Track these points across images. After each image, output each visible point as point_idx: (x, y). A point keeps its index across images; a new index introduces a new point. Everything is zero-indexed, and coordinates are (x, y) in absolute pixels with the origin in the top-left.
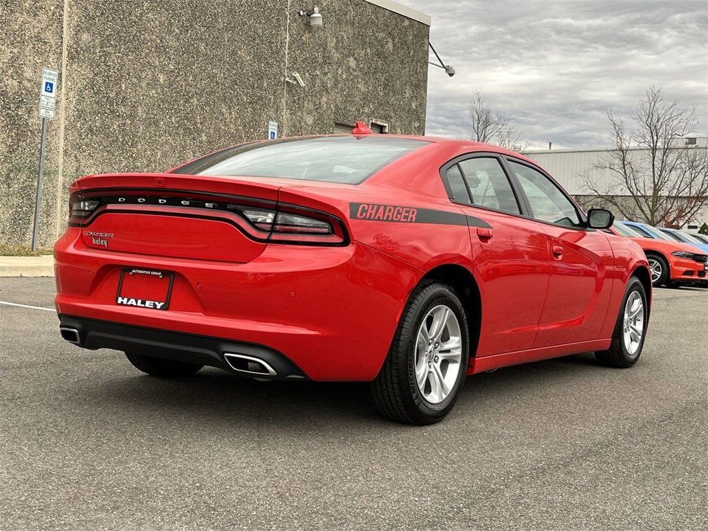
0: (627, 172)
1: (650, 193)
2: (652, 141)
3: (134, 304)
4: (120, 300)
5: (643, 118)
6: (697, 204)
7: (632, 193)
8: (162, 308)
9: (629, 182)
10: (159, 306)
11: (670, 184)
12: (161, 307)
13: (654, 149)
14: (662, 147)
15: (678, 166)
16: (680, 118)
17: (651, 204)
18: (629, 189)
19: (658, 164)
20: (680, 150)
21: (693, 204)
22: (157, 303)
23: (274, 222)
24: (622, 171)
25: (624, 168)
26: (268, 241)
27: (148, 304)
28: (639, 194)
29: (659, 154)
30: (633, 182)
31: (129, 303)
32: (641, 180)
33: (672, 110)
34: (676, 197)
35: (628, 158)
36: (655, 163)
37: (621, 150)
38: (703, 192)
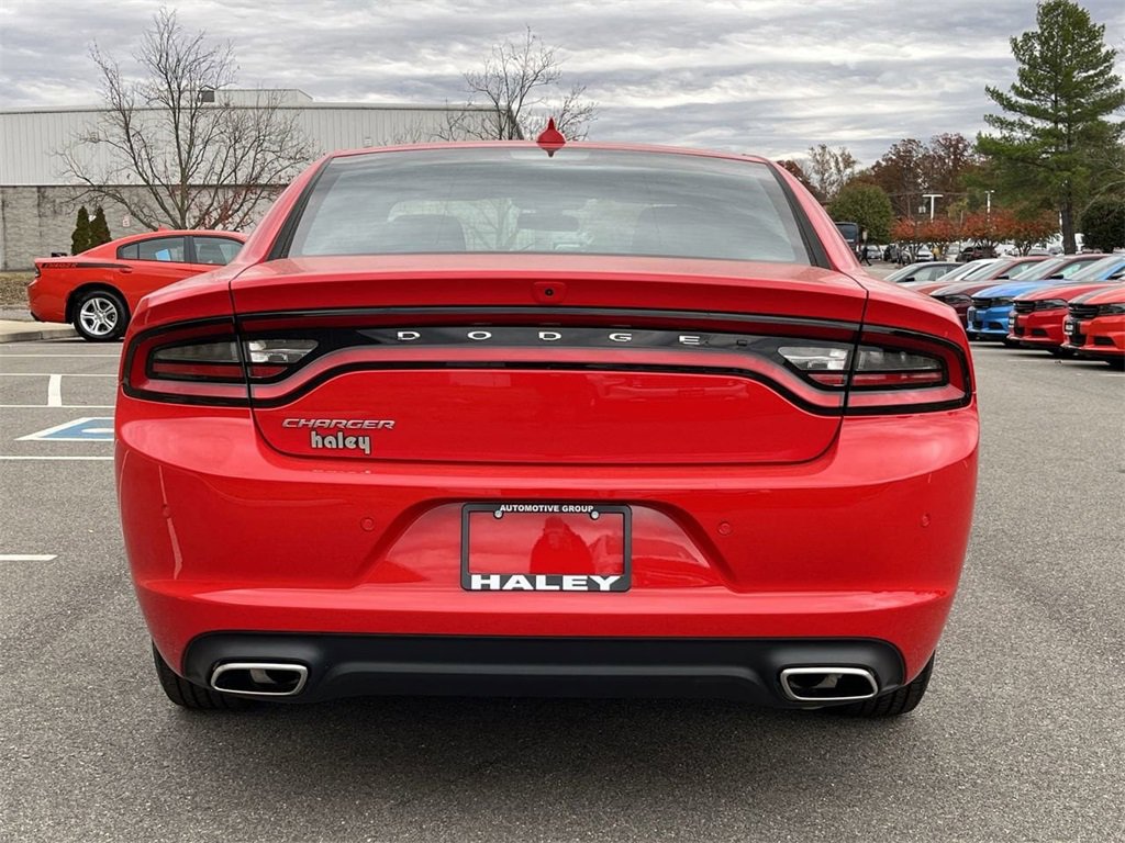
0: (134, 146)
1: (176, 180)
2: (170, 96)
3: (526, 585)
4: (477, 582)
5: (153, 58)
6: (248, 198)
7: (147, 182)
8: (614, 589)
9: (140, 164)
10: (605, 585)
11: (204, 167)
12: (611, 585)
13: (176, 110)
14: (189, 105)
15: (217, 138)
16: (210, 59)
17: (178, 199)
18: (141, 175)
19: (184, 134)
20: (216, 111)
21: (242, 197)
22: (597, 579)
23: (850, 369)
24: (126, 146)
25: (129, 141)
26: (845, 411)
27: (568, 582)
28: (157, 182)
29: (184, 118)
30: (146, 164)
31: (510, 585)
32: (159, 160)
33: (196, 47)
34: (217, 187)
35: (135, 123)
36: (180, 132)
37: (120, 110)
38: (257, 178)
